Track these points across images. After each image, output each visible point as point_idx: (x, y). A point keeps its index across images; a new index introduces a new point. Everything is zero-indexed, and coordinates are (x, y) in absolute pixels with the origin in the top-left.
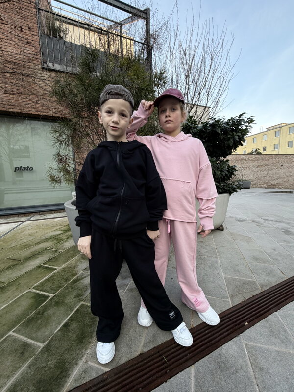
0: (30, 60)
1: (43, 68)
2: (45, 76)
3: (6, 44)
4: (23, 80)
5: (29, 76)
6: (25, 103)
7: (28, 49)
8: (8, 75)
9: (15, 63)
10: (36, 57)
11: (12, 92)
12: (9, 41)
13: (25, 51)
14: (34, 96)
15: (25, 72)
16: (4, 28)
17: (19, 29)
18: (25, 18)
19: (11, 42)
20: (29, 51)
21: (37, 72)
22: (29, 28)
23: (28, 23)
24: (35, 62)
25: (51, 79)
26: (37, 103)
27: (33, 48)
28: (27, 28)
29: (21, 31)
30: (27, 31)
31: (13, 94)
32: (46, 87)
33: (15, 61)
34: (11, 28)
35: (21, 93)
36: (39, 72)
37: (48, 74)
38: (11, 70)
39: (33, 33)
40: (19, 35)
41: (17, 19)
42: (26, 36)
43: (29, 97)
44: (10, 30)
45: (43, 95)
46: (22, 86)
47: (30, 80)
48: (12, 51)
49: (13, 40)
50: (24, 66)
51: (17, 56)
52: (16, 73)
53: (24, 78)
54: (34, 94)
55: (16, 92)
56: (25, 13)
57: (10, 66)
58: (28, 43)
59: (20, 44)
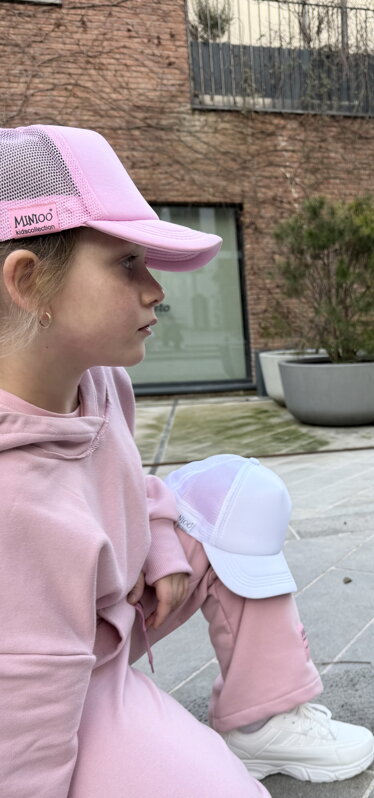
0: (173, 98)
1: (194, 110)
2: (197, 123)
3: (135, 74)
4: (159, 139)
5: (169, 129)
6: (164, 182)
7: (169, 77)
8: (137, 133)
9: (148, 109)
10: (183, 88)
11: (142, 165)
12: (139, 69)
13: (165, 82)
14: (177, 167)
15: (164, 122)
16: (132, 46)
17: (156, 41)
18: (165, 17)
19: (143, 69)
20: (173, 78)
21: (184, 119)
22: (172, 36)
23: (171, 25)
24: (180, 99)
25: (206, 129)
26: (183, 180)
27: (177, 71)
28: (168, 37)
29: (159, 44)
30: (169, 43)
31: (145, 168)
32: (199, 146)
33: (148, 104)
34: (143, 43)
35: (158, 164)
36: (188, 117)
37: (203, 118)
38: (140, 124)
39: (178, 43)
40: (157, 52)
41: (152, 23)
42: (166, 53)
43: (170, 169)
44: (140, 48)
45: (193, 162)
46: (159, 150)
47: (173, 136)
48: (144, 85)
49: (144, 66)
50: (162, 111)
51: (152, 95)
52: (149, 126)
53: (162, 134)
54: (178, 162)
55: (149, 163)
56: (165, 7)
57: (140, 115)
58: (170, 64)
59: (156, 69)
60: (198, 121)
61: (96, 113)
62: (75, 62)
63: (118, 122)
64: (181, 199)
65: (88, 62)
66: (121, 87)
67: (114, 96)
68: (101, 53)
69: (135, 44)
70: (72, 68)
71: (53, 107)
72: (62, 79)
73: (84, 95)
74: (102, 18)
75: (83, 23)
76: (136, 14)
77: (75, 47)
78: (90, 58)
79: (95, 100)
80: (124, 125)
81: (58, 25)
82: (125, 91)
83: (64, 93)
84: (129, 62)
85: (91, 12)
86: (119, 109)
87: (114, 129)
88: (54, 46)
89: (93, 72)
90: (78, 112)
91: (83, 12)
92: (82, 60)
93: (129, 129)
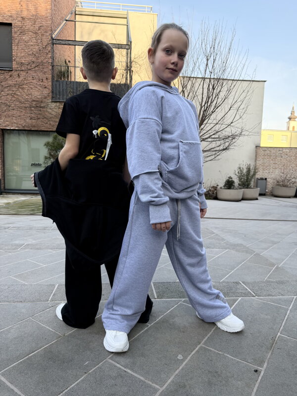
0: (46, 98)
1: (52, 102)
3: (34, 90)
4: (40, 110)
5: (43, 107)
6: (40, 124)
8: (33, 108)
9: (37, 101)
10: (50, 95)
11: (34, 118)
13: (43, 93)
14: (45, 119)
15: (42, 105)
18: (45, 73)
20: (46, 92)
22: (47, 79)
23: (47, 75)
24: (48, 98)
25: (56, 107)
26: (47, 123)
27: (47, 90)
28: (45, 79)
29: (42, 81)
30: (45, 81)
32: (53, 113)
35: (39, 118)
36: (50, 104)
37: (55, 104)
38: (35, 106)
39: (48, 81)
40: (41, 84)
41: (41, 75)
42: (44, 84)
43: (43, 120)
44: (36, 82)
45: (51, 118)
46: (39, 114)
47: (44, 110)
48: (36, 94)
49: (37, 88)
50: (42, 102)
51: (39, 97)
52: (37, 106)
53: (41, 109)
54: (46, 118)
55: (36, 118)
56: (45, 70)
57: (34, 103)
58: (45, 87)
59: (41, 89)
60: (54, 105)
61: (20, 102)
62: (15, 87)
63: (27, 105)
64: (46, 130)
65: (19, 87)
66: (29, 94)
67: (26, 97)
68: (23, 84)
69: (34, 81)
70: (14, 89)
71: (7, 100)
72: (11, 92)
73: (17, 97)
74: (25, 74)
75: (18, 75)
76: (35, 72)
77: (16, 83)
78: (20, 86)
79: (20, 98)
80: (29, 106)
81: (11, 76)
82: (30, 96)
83: (11, 96)
84: (32, 87)
85: (21, 72)
86: (28, 101)
87: (26, 107)
88: (9, 82)
89: (20, 90)
90: (15, 102)
91: (19, 72)
92: (17, 86)
93: (31, 107)
